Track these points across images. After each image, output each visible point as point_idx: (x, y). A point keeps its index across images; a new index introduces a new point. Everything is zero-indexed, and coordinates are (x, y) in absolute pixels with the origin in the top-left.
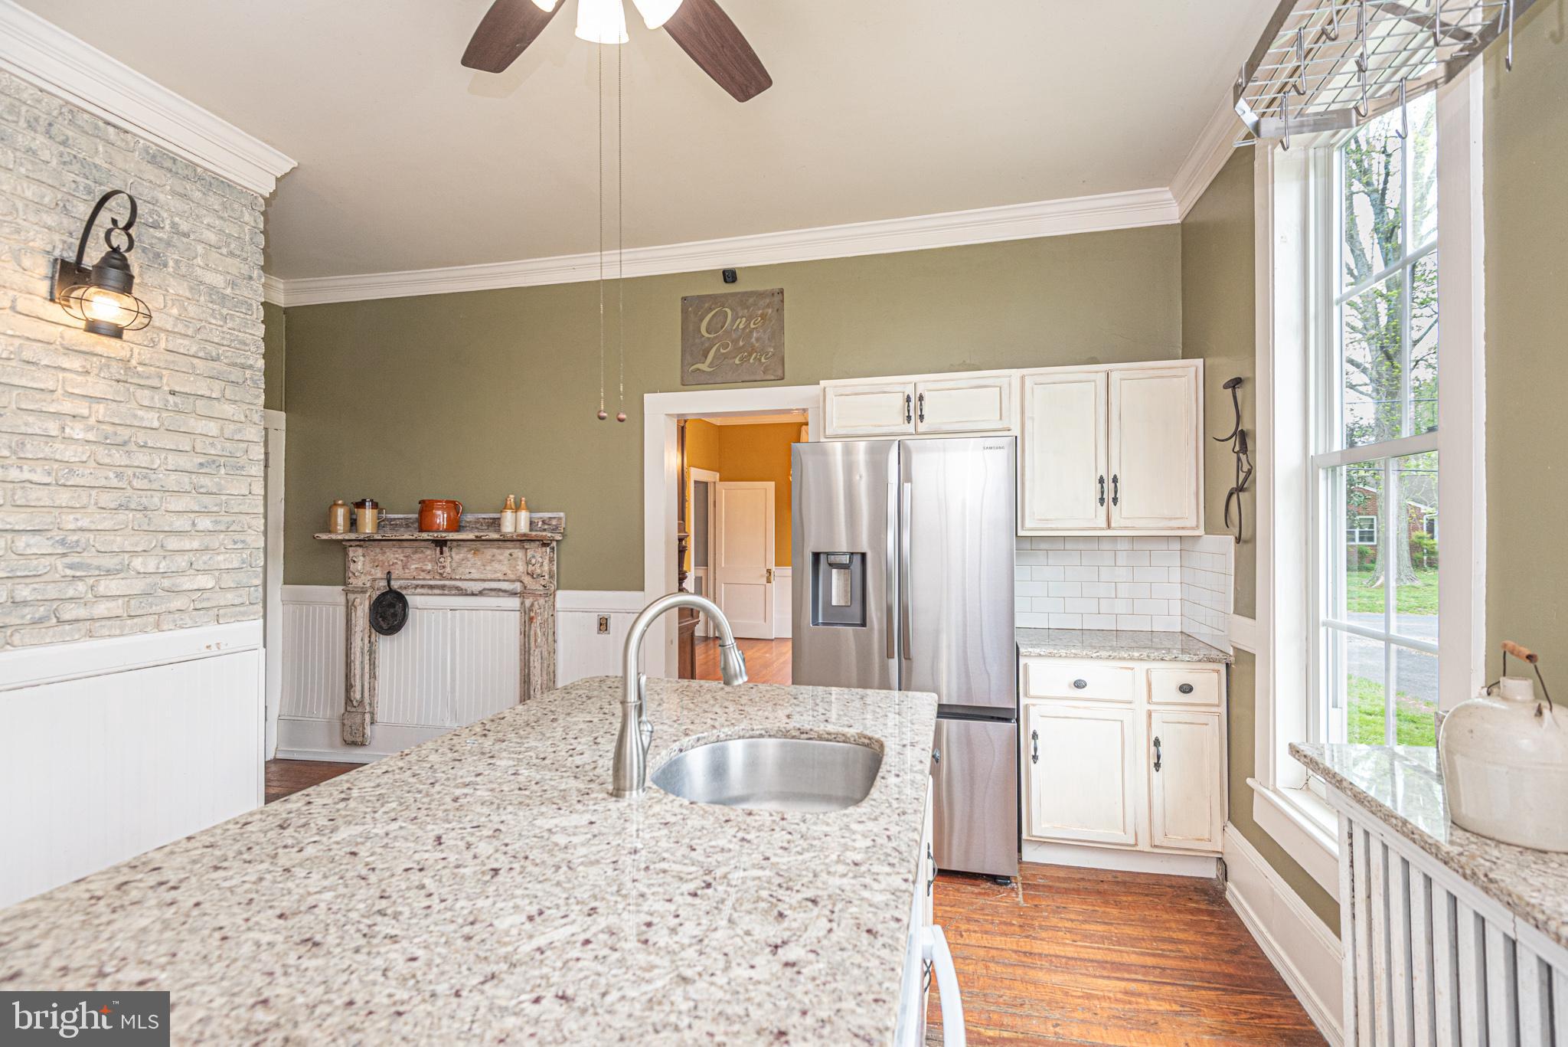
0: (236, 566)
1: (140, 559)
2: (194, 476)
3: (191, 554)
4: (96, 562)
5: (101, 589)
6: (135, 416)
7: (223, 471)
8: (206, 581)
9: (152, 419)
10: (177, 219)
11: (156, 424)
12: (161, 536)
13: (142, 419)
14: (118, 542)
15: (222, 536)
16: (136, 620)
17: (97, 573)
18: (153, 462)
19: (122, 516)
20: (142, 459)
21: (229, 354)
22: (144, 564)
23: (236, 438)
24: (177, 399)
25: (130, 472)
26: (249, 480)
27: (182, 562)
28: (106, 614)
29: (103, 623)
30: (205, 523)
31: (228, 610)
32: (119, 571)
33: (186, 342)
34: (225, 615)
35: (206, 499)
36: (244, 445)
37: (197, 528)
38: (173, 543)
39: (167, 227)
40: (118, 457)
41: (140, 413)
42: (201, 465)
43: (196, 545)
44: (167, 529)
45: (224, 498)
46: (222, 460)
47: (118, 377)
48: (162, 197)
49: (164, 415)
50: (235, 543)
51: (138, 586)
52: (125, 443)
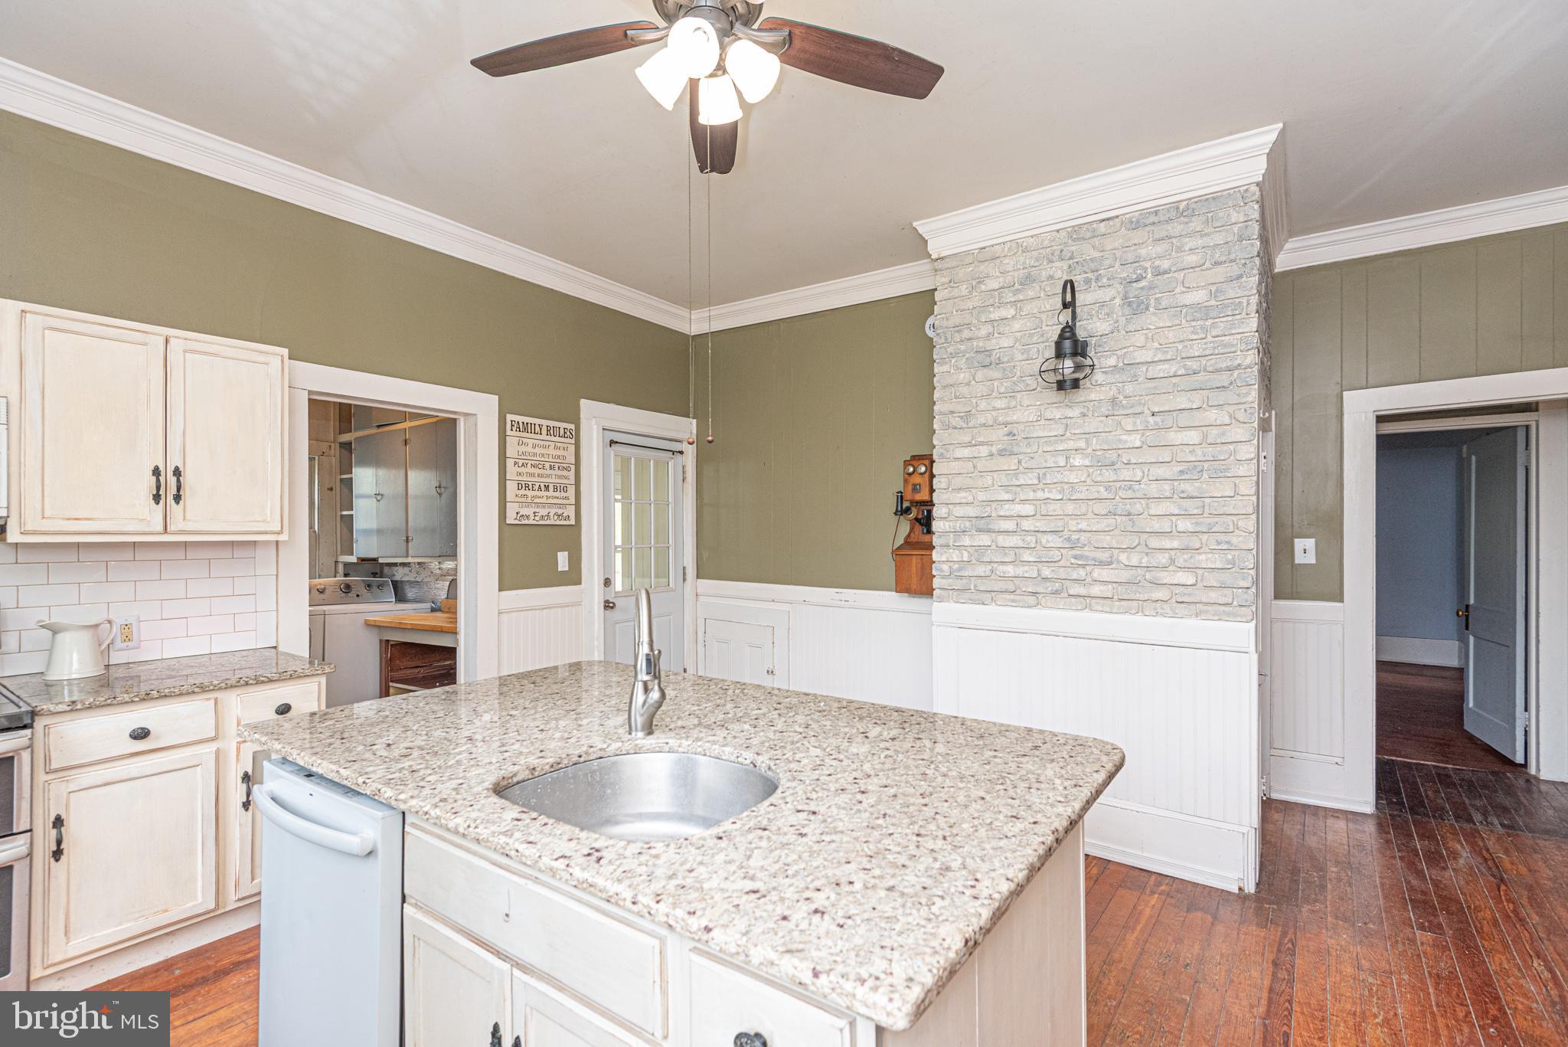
0: (1220, 566)
1: (1126, 554)
2: (1176, 483)
3: (1173, 553)
4: (1092, 555)
5: (1095, 575)
6: (1120, 441)
7: (1205, 476)
8: (1187, 578)
9: (1136, 440)
10: (1157, 263)
11: (1138, 444)
12: (1146, 536)
13: (1126, 442)
14: (1107, 540)
15: (1205, 537)
16: (1123, 603)
17: (1093, 562)
18: (1135, 475)
19: (1111, 521)
20: (1126, 474)
21: (1213, 361)
22: (1128, 558)
23: (1219, 441)
24: (1157, 419)
25: (1118, 485)
26: (1237, 481)
27: (1163, 559)
28: (1099, 594)
29: (1098, 601)
30: (1184, 525)
31: (1209, 608)
32: (1110, 563)
33: (1166, 366)
34: (1206, 612)
35: (1187, 503)
36: (1231, 447)
37: (1180, 529)
38: (1154, 542)
39: (1149, 276)
40: (1108, 475)
41: (1124, 437)
42: (1182, 472)
43: (1175, 544)
44: (1148, 530)
45: (1207, 500)
46: (1206, 465)
47: (1107, 413)
48: (1143, 252)
49: (1148, 433)
50: (1219, 543)
51: (1125, 575)
52: (1113, 464)
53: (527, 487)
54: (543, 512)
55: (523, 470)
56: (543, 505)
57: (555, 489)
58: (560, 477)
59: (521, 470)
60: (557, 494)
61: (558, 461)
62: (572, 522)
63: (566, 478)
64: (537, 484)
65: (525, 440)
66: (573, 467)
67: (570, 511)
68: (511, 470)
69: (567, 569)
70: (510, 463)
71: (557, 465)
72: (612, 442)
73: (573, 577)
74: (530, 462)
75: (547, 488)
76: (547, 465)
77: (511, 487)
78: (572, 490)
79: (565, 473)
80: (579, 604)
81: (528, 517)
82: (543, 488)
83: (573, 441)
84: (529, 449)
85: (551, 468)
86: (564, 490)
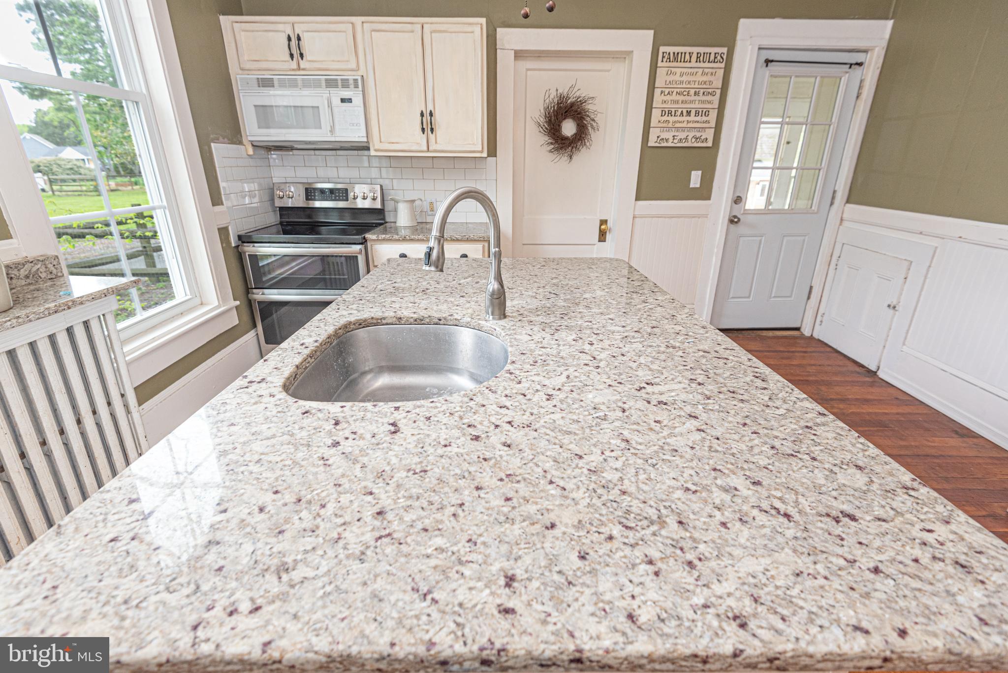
53: (670, 113)
54: (682, 135)
55: (668, 98)
56: (683, 129)
57: (697, 114)
58: (703, 102)
59: (665, 98)
60: (698, 118)
61: (704, 86)
62: (710, 144)
63: (709, 102)
64: (680, 110)
65: (673, 70)
66: (718, 92)
67: (709, 134)
68: (658, 97)
69: (698, 186)
70: (657, 92)
71: (702, 91)
72: (768, 62)
73: (704, 193)
74: (675, 90)
75: (689, 113)
76: (692, 92)
77: (656, 113)
78: (713, 115)
79: (709, 98)
80: (706, 216)
81: (667, 140)
82: (685, 113)
83: (723, 65)
84: (677, 78)
85: (695, 93)
86: (707, 114)
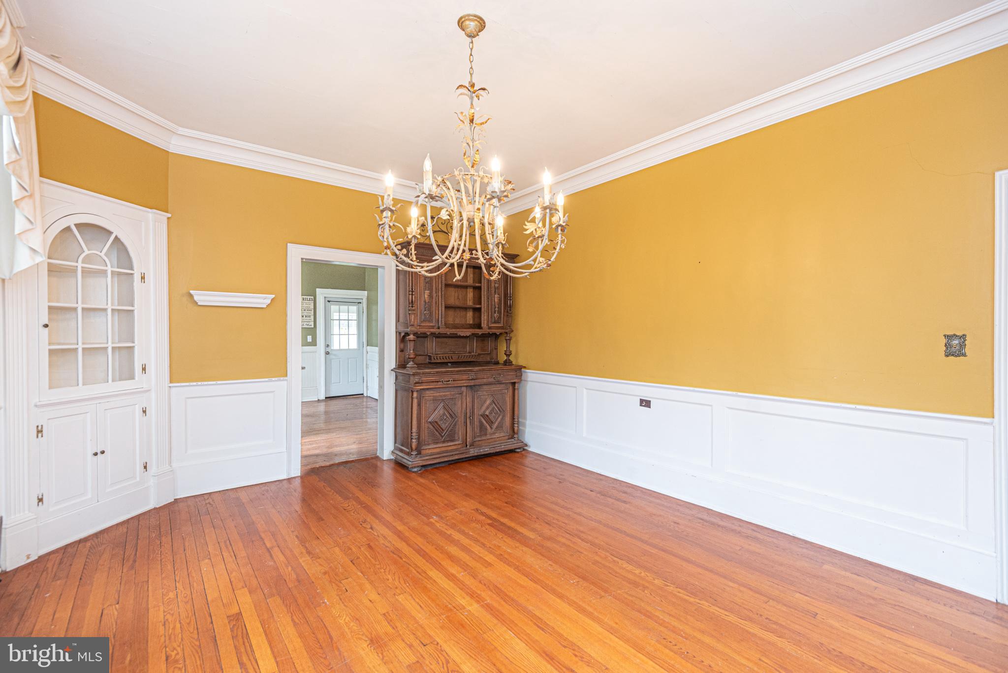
57: (306, 317)
58: (308, 313)
60: (307, 318)
62: (313, 327)
63: (310, 313)
66: (313, 310)
67: (312, 323)
69: (311, 341)
71: (307, 309)
72: (329, 301)
73: (314, 344)
78: (312, 317)
79: (310, 312)
80: (316, 352)
83: (313, 302)
86: (310, 317)
